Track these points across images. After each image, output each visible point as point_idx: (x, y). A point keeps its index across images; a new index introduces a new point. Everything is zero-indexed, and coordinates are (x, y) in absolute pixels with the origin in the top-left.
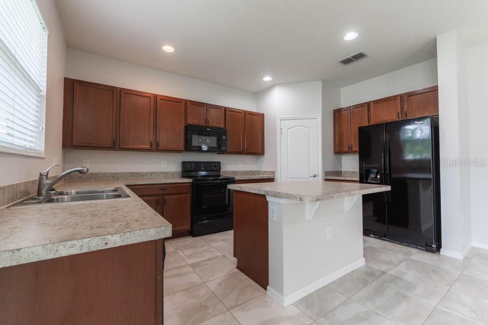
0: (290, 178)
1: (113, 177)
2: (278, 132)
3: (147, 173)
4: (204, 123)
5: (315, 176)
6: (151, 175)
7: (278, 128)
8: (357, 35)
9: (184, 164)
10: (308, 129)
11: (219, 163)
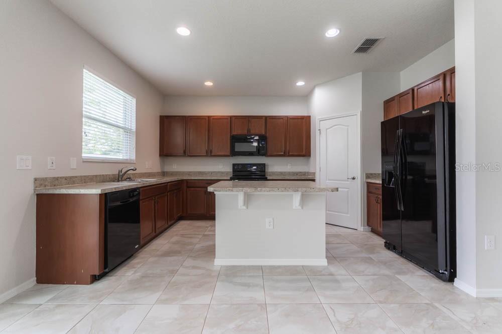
0: (329, 180)
1: (189, 175)
2: (318, 132)
3: (209, 172)
4: (246, 132)
5: (354, 178)
6: (212, 173)
7: (317, 129)
8: (338, 32)
9: (234, 165)
10: (347, 127)
11: (264, 165)
